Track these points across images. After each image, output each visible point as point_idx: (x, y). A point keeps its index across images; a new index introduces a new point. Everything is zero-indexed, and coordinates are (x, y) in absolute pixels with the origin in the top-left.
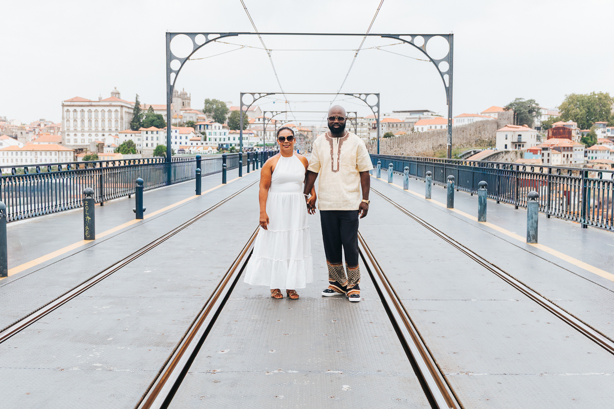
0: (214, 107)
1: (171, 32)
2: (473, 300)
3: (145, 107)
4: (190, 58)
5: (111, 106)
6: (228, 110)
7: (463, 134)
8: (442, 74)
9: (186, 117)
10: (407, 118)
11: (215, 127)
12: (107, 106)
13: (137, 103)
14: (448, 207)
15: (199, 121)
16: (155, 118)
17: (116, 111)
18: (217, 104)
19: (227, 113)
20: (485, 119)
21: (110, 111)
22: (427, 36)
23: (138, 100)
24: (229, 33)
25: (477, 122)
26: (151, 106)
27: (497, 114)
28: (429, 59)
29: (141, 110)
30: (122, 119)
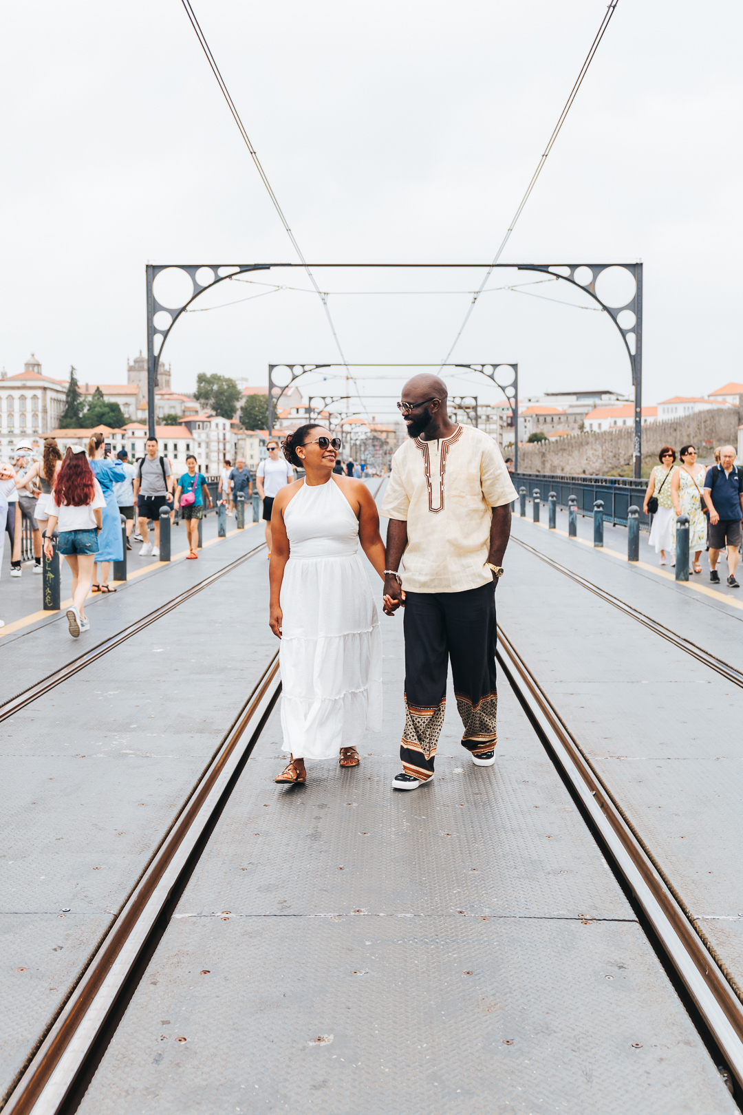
0: (215, 387)
1: (154, 264)
2: (644, 682)
3: (87, 390)
4: (188, 308)
5: (24, 387)
6: (239, 393)
7: (674, 434)
8: (623, 333)
9: (163, 407)
10: (571, 406)
11: (217, 425)
12: (18, 388)
13: (73, 383)
14: (629, 560)
15: (187, 413)
16: (107, 409)
17: (35, 397)
18: (220, 383)
19: (237, 400)
20: (715, 407)
21: (23, 398)
22: (597, 268)
23: (75, 376)
24: (255, 265)
25: (700, 413)
26: (98, 388)
27: (738, 397)
28: (601, 307)
29: (79, 395)
30: (45, 411)
